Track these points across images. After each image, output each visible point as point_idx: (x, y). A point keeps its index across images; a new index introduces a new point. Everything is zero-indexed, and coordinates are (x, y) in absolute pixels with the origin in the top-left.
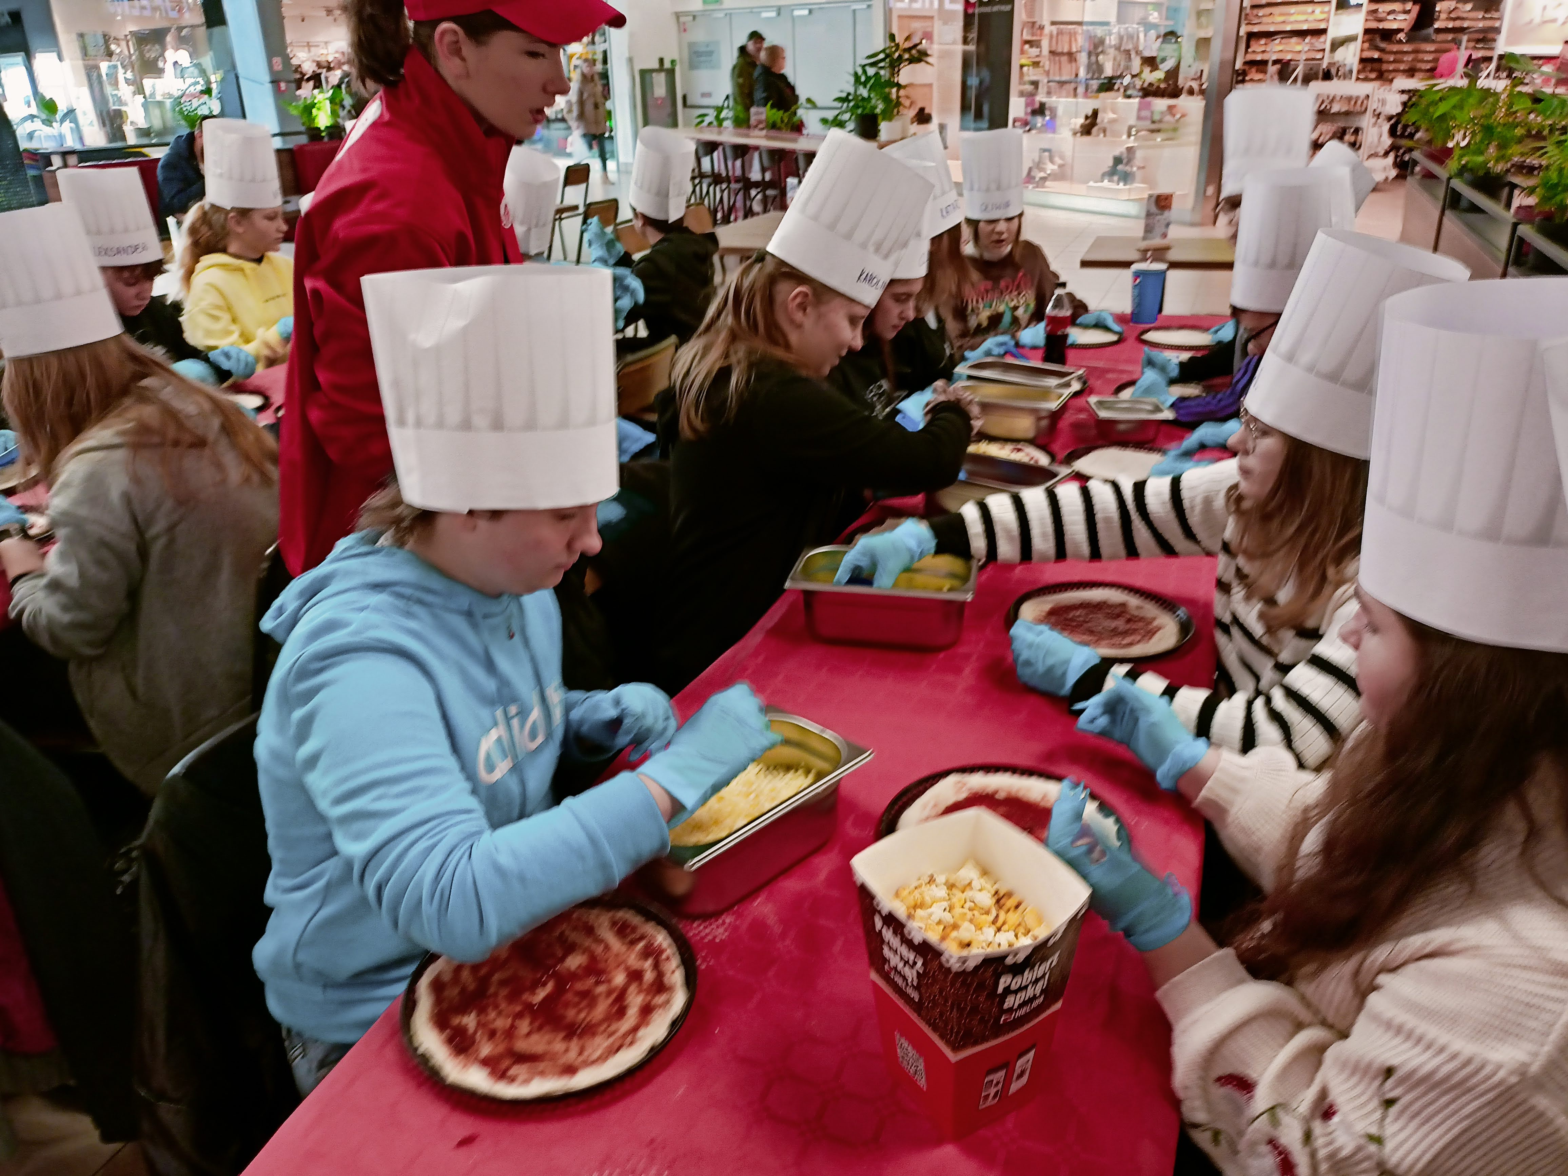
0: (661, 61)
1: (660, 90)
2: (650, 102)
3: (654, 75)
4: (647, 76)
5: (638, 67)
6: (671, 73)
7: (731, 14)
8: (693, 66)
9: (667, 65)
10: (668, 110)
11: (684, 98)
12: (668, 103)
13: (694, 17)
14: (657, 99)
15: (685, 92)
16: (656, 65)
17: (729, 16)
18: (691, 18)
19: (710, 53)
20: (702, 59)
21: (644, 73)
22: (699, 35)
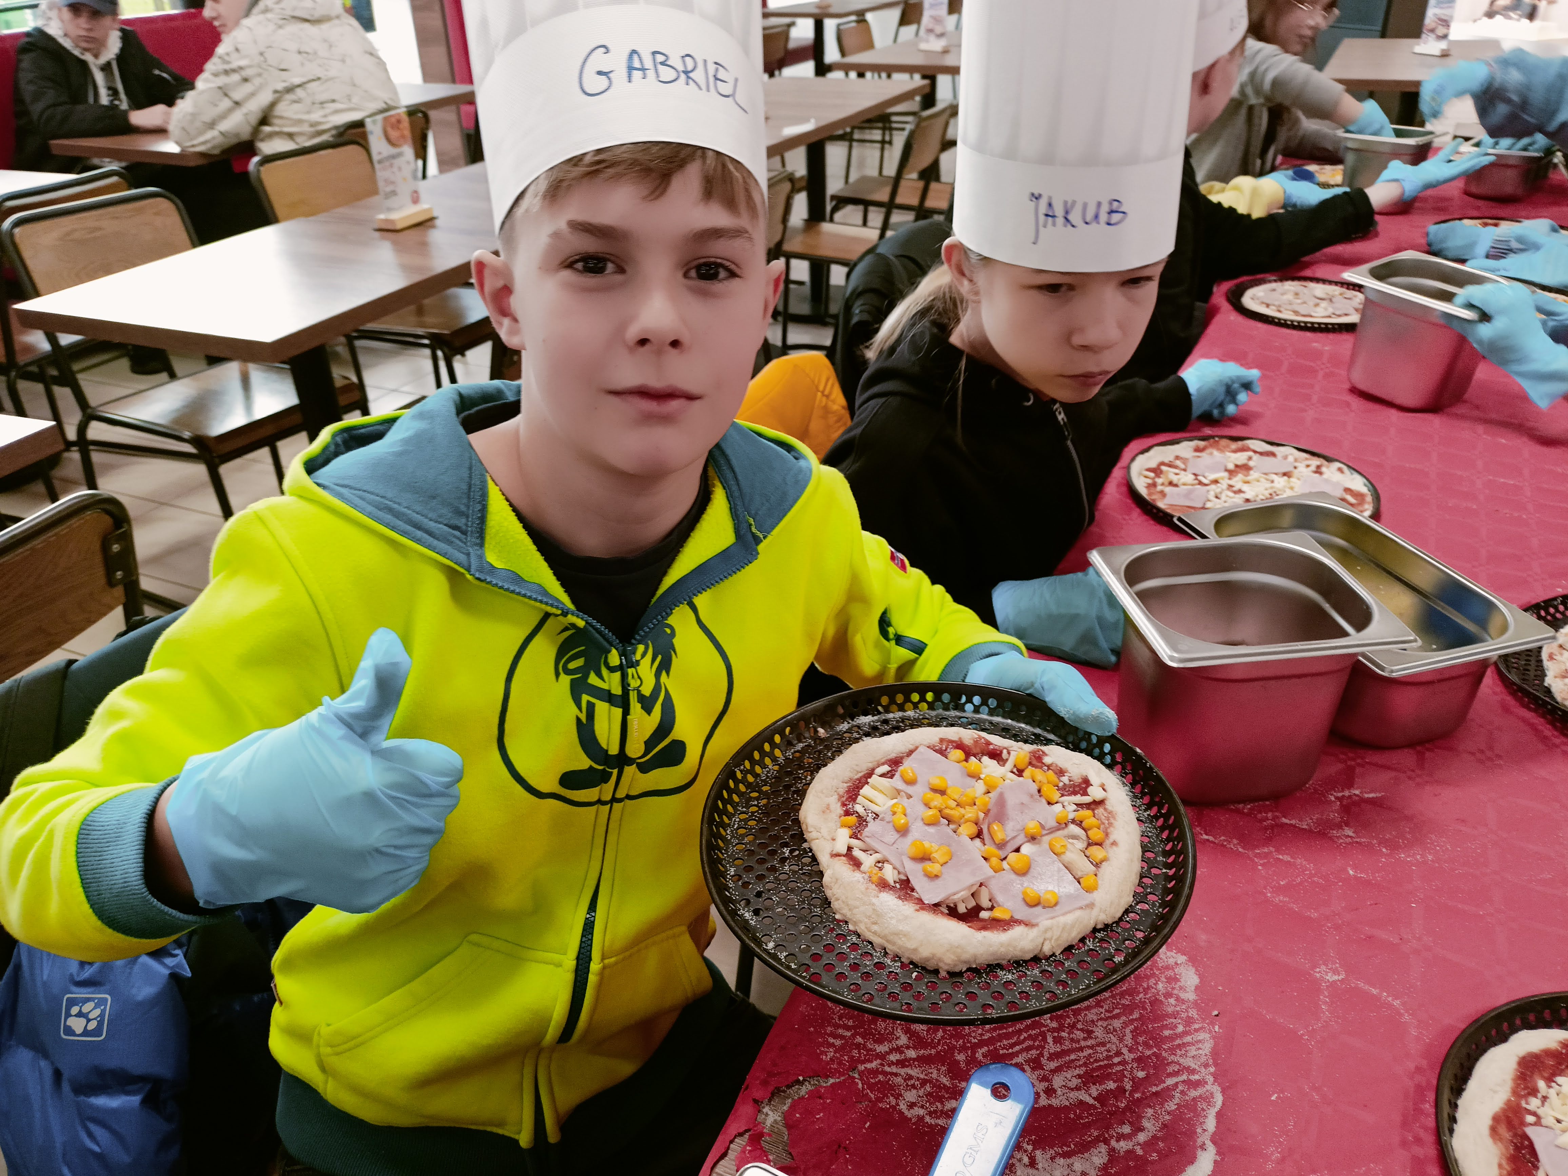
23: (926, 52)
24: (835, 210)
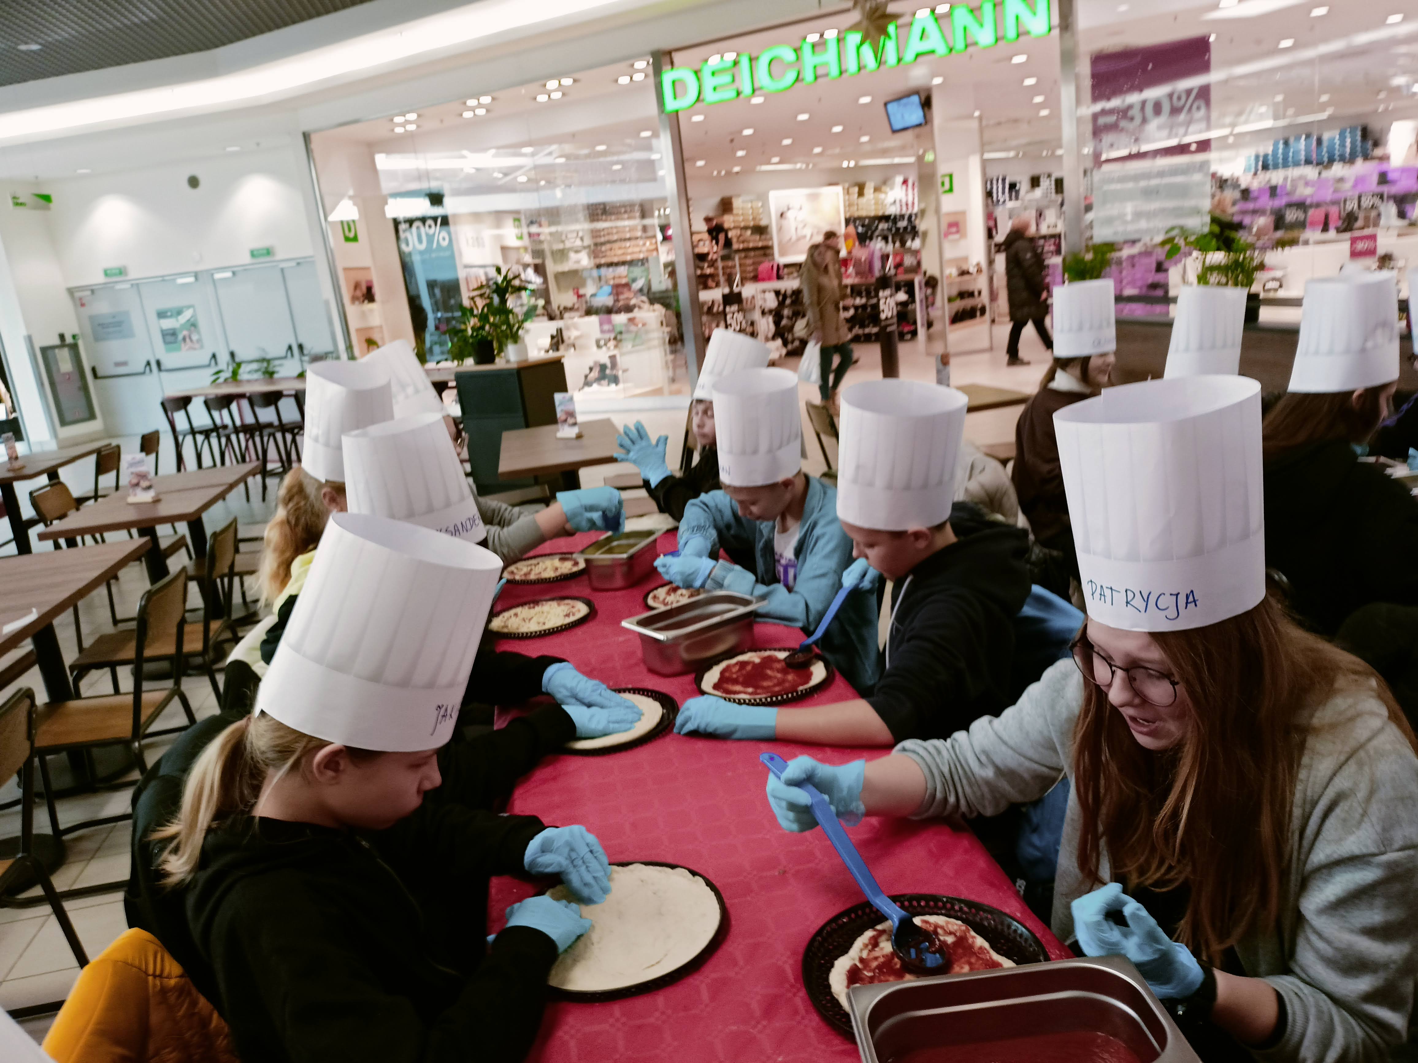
0: (62, 337)
1: (65, 363)
2: (57, 378)
3: (57, 351)
4: (50, 353)
5: (37, 345)
6: (74, 348)
7: (137, 285)
8: (98, 338)
9: (69, 340)
10: (78, 383)
11: (94, 370)
12: (76, 377)
13: (93, 291)
14: (64, 374)
15: (93, 364)
16: (57, 341)
17: (136, 286)
18: (89, 293)
19: (119, 324)
20: (111, 330)
21: (45, 350)
22: (102, 307)
23: (137, 505)
24: (77, 680)
